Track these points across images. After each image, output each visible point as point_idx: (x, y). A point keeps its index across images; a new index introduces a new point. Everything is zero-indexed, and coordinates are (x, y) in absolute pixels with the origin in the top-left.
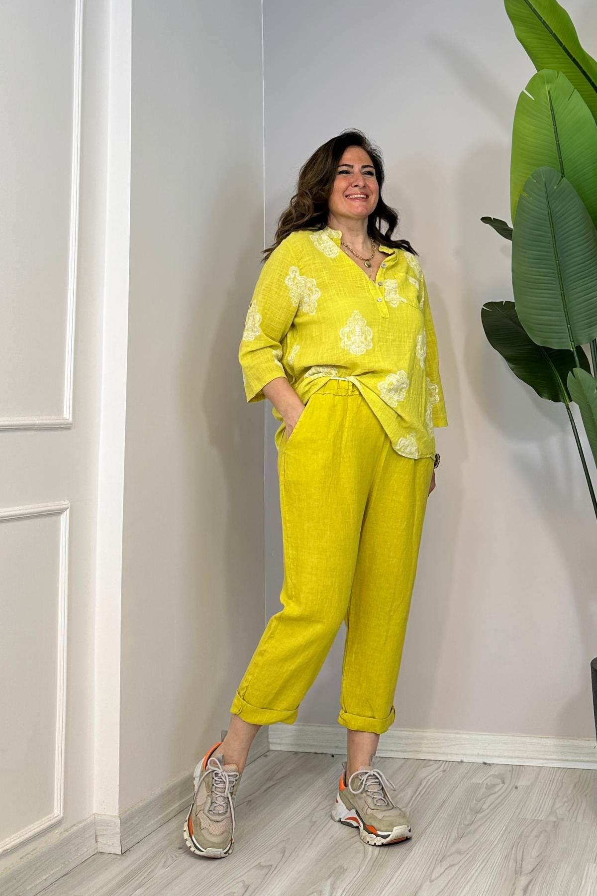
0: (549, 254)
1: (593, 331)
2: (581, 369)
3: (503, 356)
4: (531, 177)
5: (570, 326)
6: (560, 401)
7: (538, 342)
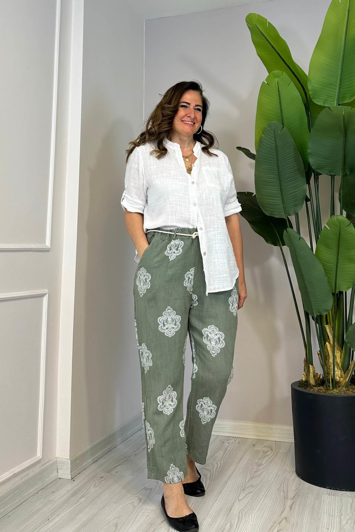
0: (275, 167)
1: (296, 209)
2: (290, 228)
3: (248, 221)
4: (266, 126)
5: (285, 206)
6: (277, 246)
7: (268, 214)
